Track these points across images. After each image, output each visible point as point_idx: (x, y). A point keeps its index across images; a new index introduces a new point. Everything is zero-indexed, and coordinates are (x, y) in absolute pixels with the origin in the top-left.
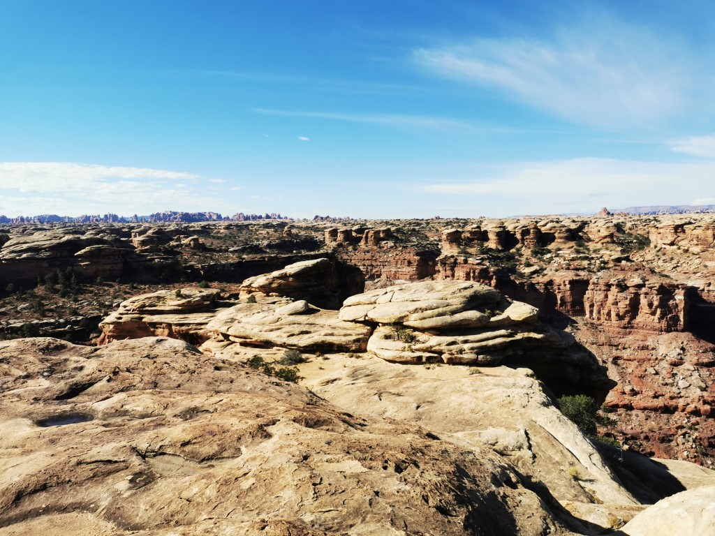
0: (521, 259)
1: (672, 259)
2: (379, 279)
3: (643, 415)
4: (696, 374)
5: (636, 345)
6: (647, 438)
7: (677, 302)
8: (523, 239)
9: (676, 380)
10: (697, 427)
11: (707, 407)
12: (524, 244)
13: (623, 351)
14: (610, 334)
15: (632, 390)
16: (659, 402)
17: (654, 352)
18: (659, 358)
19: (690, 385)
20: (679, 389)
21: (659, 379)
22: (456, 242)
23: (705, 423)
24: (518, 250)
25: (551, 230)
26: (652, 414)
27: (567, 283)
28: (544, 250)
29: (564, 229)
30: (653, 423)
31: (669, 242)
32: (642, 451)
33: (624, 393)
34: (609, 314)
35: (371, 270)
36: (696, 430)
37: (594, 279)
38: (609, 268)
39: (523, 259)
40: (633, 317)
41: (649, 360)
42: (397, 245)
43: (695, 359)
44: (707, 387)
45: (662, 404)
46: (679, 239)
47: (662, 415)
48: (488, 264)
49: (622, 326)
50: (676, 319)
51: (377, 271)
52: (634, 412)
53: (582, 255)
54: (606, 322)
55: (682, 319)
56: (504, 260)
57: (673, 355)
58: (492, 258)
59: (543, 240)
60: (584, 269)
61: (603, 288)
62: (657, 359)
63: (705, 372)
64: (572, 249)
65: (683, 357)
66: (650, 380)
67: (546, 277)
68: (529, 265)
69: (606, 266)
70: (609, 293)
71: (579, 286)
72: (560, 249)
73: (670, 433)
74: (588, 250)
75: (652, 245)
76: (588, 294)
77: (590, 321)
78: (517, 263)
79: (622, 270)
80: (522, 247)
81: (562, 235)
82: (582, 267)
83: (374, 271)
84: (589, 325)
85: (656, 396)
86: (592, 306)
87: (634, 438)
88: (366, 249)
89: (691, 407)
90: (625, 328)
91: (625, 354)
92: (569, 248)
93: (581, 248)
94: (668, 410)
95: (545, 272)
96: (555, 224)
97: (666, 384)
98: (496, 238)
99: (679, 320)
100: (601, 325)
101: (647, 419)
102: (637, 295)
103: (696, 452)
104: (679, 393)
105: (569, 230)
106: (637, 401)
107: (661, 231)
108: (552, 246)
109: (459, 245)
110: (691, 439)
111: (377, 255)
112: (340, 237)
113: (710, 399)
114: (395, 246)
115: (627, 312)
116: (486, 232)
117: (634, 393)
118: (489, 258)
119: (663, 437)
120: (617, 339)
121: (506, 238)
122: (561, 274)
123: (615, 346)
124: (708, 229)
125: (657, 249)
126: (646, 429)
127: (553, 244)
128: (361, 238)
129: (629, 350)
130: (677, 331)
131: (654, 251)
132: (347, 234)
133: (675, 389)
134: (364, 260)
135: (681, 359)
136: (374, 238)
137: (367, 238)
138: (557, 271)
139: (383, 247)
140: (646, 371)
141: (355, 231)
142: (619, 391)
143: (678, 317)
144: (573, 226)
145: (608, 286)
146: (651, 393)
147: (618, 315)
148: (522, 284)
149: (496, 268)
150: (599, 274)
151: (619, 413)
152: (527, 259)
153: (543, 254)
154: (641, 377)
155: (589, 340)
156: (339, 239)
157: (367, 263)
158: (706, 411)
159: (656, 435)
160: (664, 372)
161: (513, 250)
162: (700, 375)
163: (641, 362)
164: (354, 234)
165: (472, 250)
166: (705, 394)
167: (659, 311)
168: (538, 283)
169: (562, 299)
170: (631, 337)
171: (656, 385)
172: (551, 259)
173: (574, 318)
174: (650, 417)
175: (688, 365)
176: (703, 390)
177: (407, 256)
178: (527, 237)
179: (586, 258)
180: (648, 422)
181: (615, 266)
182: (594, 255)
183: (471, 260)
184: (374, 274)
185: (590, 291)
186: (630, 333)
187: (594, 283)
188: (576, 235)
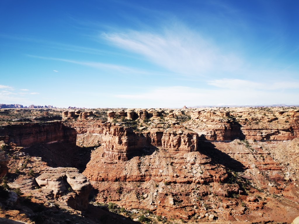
0: (139, 124)
1: (197, 124)
2: (86, 133)
3: (180, 185)
4: (199, 168)
5: (179, 157)
6: (181, 195)
7: (194, 140)
8: (140, 116)
9: (192, 171)
10: (199, 189)
11: (203, 180)
12: (141, 118)
13: (175, 160)
14: (171, 153)
15: (177, 175)
16: (186, 180)
17: (186, 159)
18: (187, 162)
19: (197, 172)
20: (193, 174)
21: (187, 170)
22: (113, 117)
23: (202, 187)
24: (138, 120)
25: (151, 112)
26: (183, 185)
27: (155, 133)
28: (148, 120)
29: (156, 112)
30: (183, 188)
31: (196, 118)
32: (179, 200)
33: (174, 177)
34: (170, 145)
35: (83, 129)
36: (198, 190)
37: (165, 132)
38: (171, 127)
39: (140, 124)
40: (179, 146)
41: (184, 163)
42: (95, 118)
43: (199, 162)
44: (203, 172)
45: (187, 181)
46: (200, 116)
47: (187, 185)
48: (124, 126)
49: (175, 150)
50: (193, 146)
51: (85, 130)
52: (177, 184)
53: (162, 122)
54: (169, 148)
55: (196, 146)
56: (132, 124)
57: (192, 161)
58: (126, 123)
59: (148, 116)
60: (162, 127)
61: (168, 135)
62: (186, 162)
63: (202, 167)
64: (159, 120)
65: (195, 161)
66: (183, 171)
67: (147, 131)
68: (142, 126)
69: (170, 126)
70: (170, 137)
71: (160, 134)
72: (154, 120)
73: (189, 192)
74: (164, 120)
75: (192, 119)
76: (163, 137)
77: (164, 148)
78: (138, 125)
79: (175, 128)
80: (140, 119)
81: (155, 114)
82: (161, 127)
83: (84, 130)
84: (163, 150)
85: (185, 177)
86: (164, 142)
87: (176, 195)
88: (81, 120)
89: (197, 181)
90: (176, 151)
91: (175, 161)
92: (158, 119)
93: (162, 119)
94: (189, 182)
95: (148, 129)
96: (153, 110)
97: (189, 172)
98: (129, 115)
99: (195, 147)
100: (168, 150)
101: (181, 187)
102: (180, 137)
103: (198, 199)
104: (193, 176)
105: (158, 112)
106: (178, 180)
107: (194, 113)
108: (151, 119)
109: (114, 117)
110: (196, 194)
111: (86, 123)
112: (69, 115)
113: (204, 177)
114: (94, 119)
115: (177, 144)
116: (126, 113)
117: (177, 176)
118: (125, 123)
119: (187, 194)
120: (173, 155)
121: (134, 115)
122: (153, 130)
123: (172, 158)
124: (208, 113)
125: (193, 120)
126: (180, 191)
127: (152, 118)
128: (79, 115)
129: (177, 159)
130: (194, 151)
131: (192, 121)
132: (72, 114)
133: (192, 174)
134: (79, 125)
135: (195, 162)
136: (85, 115)
137: (81, 115)
138: (152, 128)
139: (89, 119)
140: (182, 167)
141: (76, 112)
142: (172, 176)
143: (194, 145)
144: (160, 111)
145: (170, 134)
146: (183, 176)
147: (173, 146)
148: (138, 134)
149: (128, 127)
150: (167, 129)
151: (171, 185)
152: (141, 124)
153: (148, 122)
154: (180, 170)
155: (163, 156)
156: (68, 116)
157: (81, 126)
158: (202, 182)
159: (184, 193)
160: (189, 167)
161: (136, 120)
162: (201, 168)
163: (181, 164)
164: (76, 114)
165: (119, 120)
166: (202, 175)
167: (188, 143)
168: (144, 133)
169: (153, 140)
170: (178, 154)
171: (185, 173)
172: (151, 123)
173: (158, 147)
174: (182, 186)
175: (197, 164)
176: (202, 174)
177: (98, 123)
178: (142, 115)
179: (163, 123)
180: (182, 188)
181: (173, 126)
182: (166, 122)
183: (117, 124)
184: (84, 131)
185: (164, 136)
186: (178, 152)
187: (165, 133)
188: (161, 114)
